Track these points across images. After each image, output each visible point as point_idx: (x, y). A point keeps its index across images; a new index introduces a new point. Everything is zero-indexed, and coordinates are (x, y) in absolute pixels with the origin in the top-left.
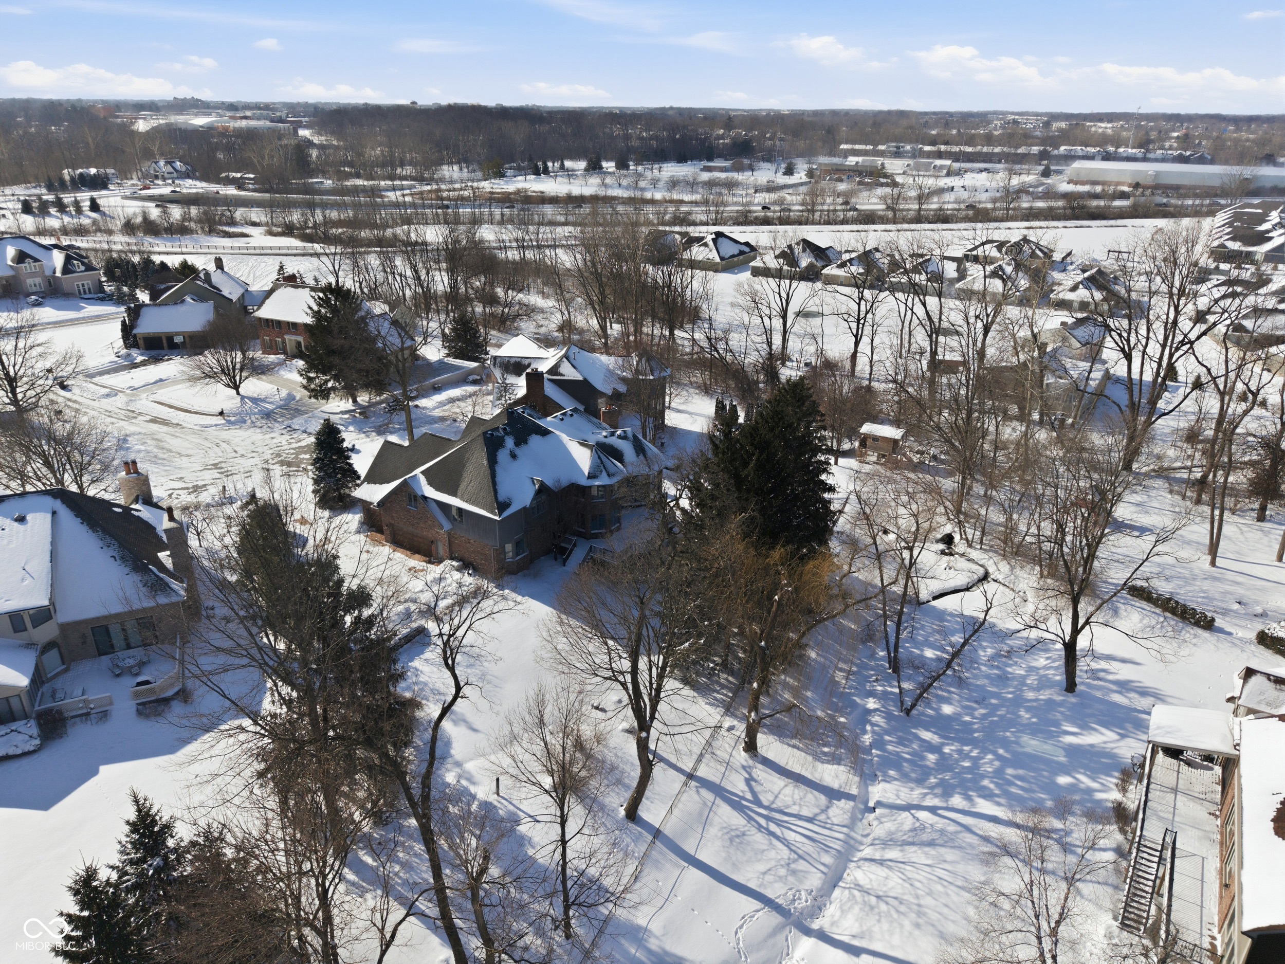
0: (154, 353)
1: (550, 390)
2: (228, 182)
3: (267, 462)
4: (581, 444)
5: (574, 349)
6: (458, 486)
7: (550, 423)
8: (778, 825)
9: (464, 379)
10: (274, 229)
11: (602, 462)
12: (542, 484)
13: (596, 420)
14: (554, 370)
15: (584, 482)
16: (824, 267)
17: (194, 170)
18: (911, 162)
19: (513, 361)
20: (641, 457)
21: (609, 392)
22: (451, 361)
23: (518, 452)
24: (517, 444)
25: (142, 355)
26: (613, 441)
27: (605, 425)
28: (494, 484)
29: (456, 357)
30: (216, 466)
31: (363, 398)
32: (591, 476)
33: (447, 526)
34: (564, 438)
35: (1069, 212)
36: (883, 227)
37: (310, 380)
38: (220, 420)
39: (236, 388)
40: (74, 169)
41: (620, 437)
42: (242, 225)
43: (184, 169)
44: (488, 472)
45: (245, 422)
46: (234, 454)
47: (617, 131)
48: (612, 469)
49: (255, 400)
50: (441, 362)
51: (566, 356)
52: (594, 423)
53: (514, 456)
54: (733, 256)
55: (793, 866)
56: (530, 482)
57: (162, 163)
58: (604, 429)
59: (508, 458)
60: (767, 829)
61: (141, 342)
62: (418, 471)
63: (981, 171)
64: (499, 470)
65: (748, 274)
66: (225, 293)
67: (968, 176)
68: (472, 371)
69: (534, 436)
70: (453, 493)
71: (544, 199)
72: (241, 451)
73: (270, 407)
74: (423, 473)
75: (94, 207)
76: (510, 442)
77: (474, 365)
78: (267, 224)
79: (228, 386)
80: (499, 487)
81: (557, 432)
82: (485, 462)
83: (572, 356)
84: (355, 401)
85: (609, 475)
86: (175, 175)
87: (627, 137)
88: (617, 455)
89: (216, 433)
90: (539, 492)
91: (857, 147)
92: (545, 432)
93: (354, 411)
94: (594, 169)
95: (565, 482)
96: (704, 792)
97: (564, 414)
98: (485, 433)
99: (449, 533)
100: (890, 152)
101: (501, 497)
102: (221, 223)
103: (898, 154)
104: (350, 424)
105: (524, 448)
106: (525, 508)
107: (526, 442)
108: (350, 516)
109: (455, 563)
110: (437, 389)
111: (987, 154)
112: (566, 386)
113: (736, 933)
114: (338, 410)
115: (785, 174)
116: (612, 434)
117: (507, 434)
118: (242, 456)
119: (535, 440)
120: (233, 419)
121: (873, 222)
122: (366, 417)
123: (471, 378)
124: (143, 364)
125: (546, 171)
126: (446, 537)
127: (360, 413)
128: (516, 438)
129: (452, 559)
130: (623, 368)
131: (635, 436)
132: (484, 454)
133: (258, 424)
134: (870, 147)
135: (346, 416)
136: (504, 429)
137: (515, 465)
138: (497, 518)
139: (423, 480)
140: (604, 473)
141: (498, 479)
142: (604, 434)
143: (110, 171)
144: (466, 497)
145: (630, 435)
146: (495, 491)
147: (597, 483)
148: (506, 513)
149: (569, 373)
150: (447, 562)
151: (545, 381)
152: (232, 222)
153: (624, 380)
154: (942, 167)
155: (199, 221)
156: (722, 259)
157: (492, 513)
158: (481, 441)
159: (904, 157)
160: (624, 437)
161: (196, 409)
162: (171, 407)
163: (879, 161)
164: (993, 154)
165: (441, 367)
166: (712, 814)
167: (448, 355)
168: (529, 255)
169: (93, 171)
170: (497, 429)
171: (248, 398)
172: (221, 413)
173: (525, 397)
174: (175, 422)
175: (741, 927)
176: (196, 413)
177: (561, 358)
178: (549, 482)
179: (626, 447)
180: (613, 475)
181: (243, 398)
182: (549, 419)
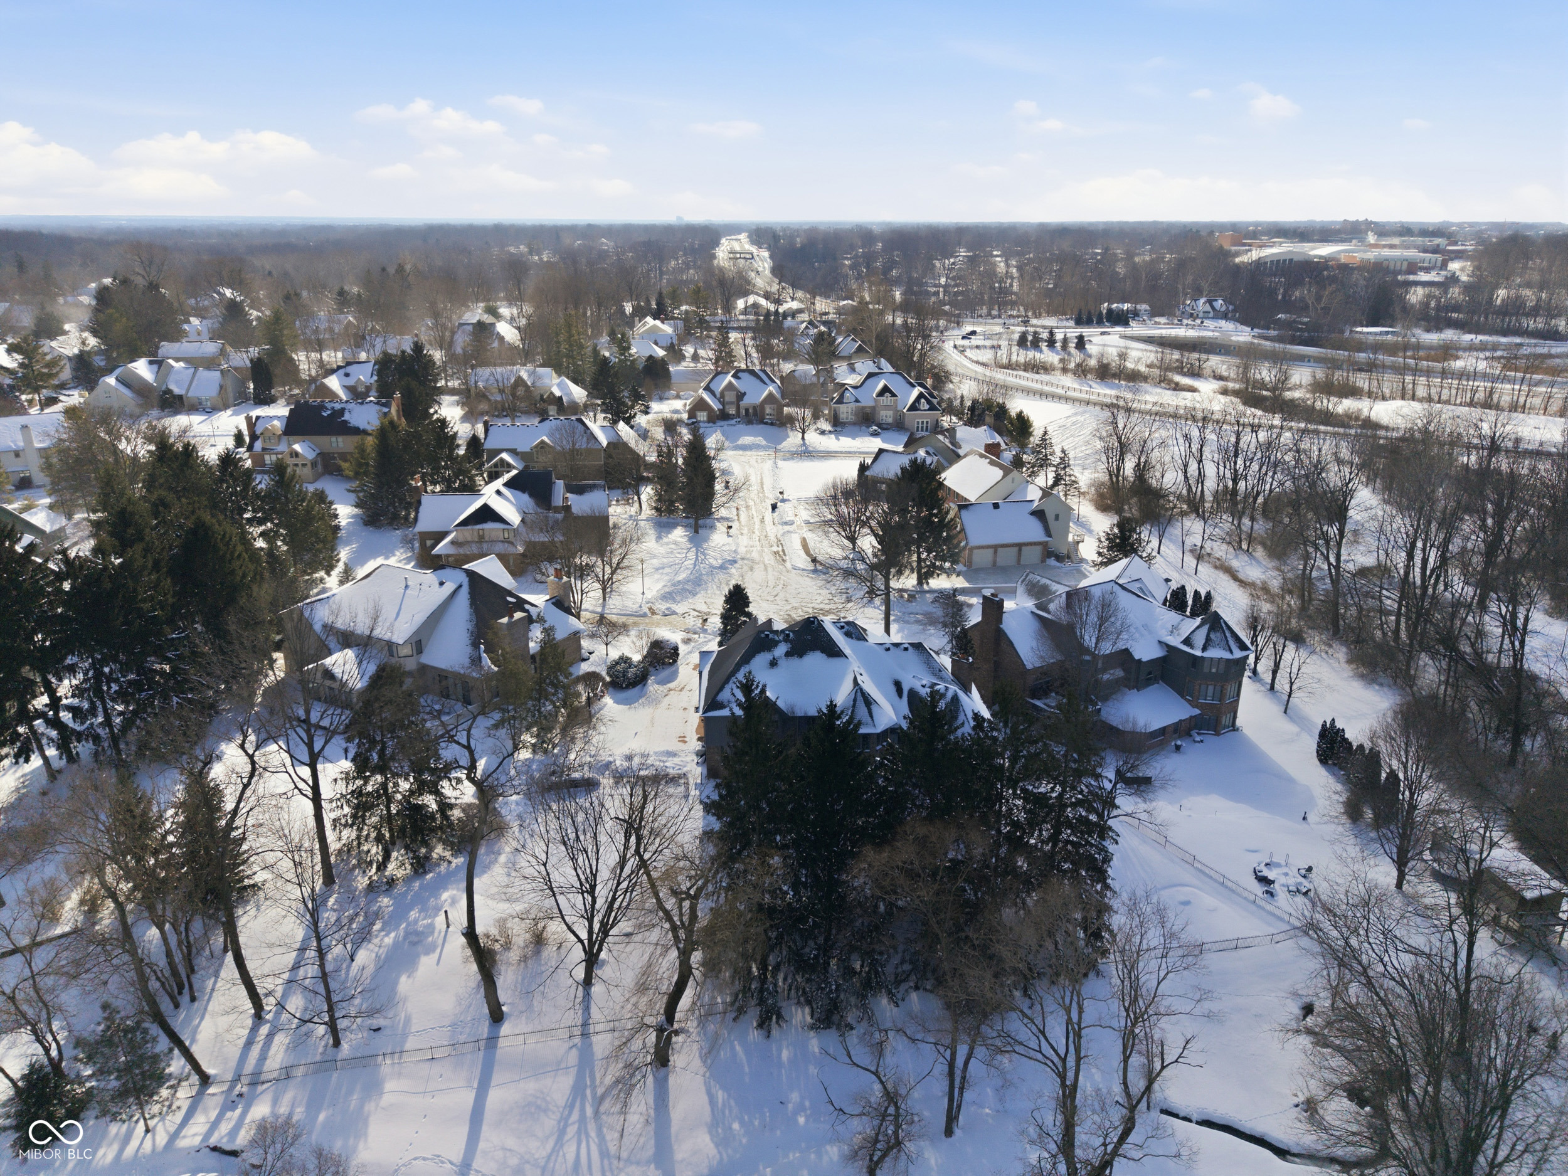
4: (855, 679)
8: (579, 1132)
17: (1234, 311)
23: (783, 661)
24: (788, 654)
28: (727, 682)
34: (853, 667)
43: (1223, 309)
53: (774, 664)
55: (527, 1166)
57: (1202, 301)
59: (766, 663)
60: (566, 1126)
64: (744, 670)
69: (819, 652)
75: (1081, 344)
76: (781, 650)
81: (852, 659)
86: (1211, 315)
89: (793, 576)
92: (838, 655)
96: (574, 1055)
98: (760, 632)
107: (801, 655)
113: (415, 1159)
117: (786, 640)
119: (816, 657)
128: (793, 648)
132: (743, 651)
136: (788, 635)
143: (1144, 307)
166: (553, 1074)
169: (1127, 306)
175: (424, 1159)
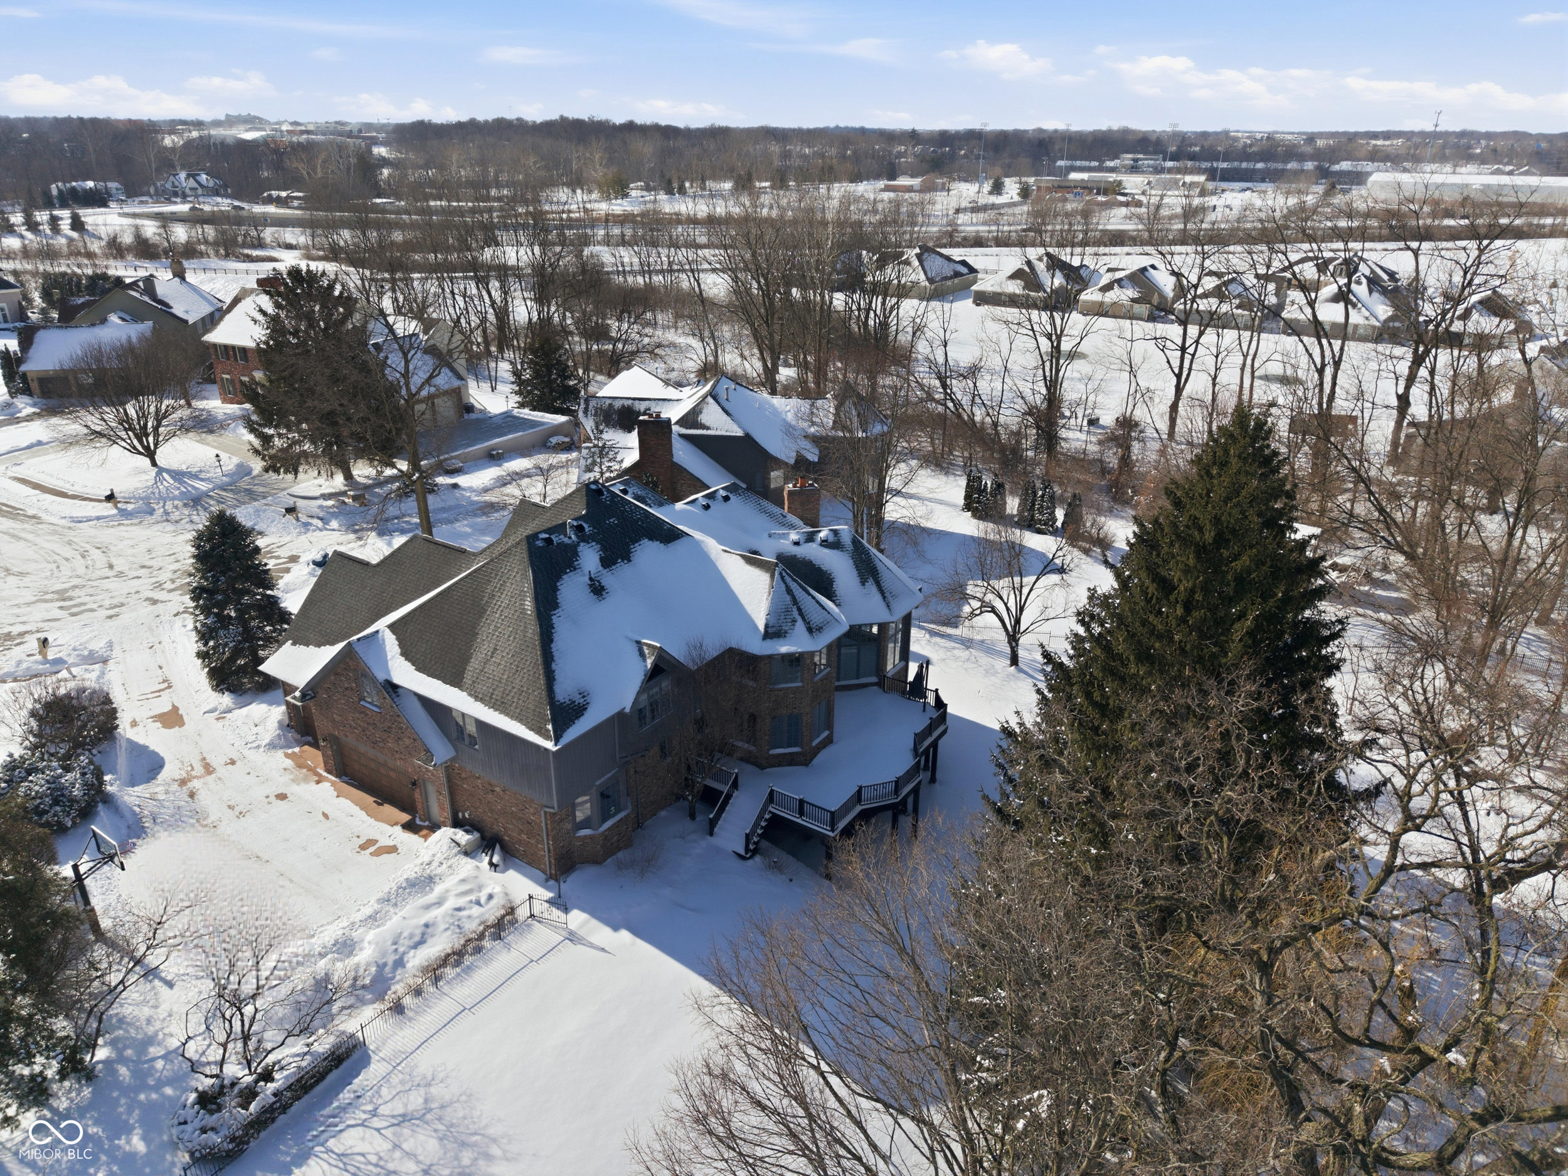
0: (53, 402)
1: (683, 455)
2: (270, 200)
3: (159, 586)
4: (749, 561)
5: (725, 384)
6: (465, 660)
7: (683, 516)
9: (544, 443)
10: (314, 252)
11: (795, 601)
12: (661, 654)
13: (776, 510)
14: (690, 419)
15: (757, 647)
16: (1080, 292)
17: (225, 186)
18: (1152, 178)
19: (618, 404)
20: (871, 585)
21: (790, 457)
22: (526, 413)
23: (608, 579)
24: (607, 562)
25: (34, 405)
26: (814, 552)
27: (792, 519)
28: (548, 658)
29: (534, 409)
30: (62, 595)
31: (363, 471)
32: (773, 632)
33: (442, 751)
34: (713, 546)
35: (1385, 232)
36: (1138, 249)
37: (266, 440)
38: (108, 509)
39: (150, 454)
40: (64, 182)
41: (825, 543)
42: (273, 248)
43: (211, 184)
44: (532, 630)
45: (151, 512)
46: (107, 572)
47: (775, 148)
48: (816, 616)
49: (178, 475)
50: (507, 416)
51: (713, 394)
52: (771, 515)
53: (597, 589)
54: (946, 278)
56: (633, 651)
57: (183, 175)
58: (792, 527)
59: (585, 594)
61: (34, 386)
62: (381, 624)
63: (1244, 190)
64: (560, 622)
65: (969, 303)
66: (178, 310)
67: (1227, 195)
68: (557, 430)
69: (646, 542)
70: (454, 679)
71: (677, 219)
72: (120, 564)
73: (203, 486)
74: (392, 627)
75: (77, 224)
76: (590, 558)
77: (561, 419)
78: (306, 247)
79: (134, 450)
80: (557, 667)
81: (697, 535)
82: (529, 604)
83: (723, 396)
84: (348, 476)
85: (810, 630)
86: (200, 191)
87: (786, 155)
88: (822, 582)
89: (93, 532)
90: (656, 672)
91: (1078, 163)
92: (669, 535)
93: (344, 493)
94: (744, 187)
95: (713, 650)
97: (708, 496)
98: (531, 539)
99: (449, 769)
100: (1124, 166)
101: (564, 691)
102: (244, 245)
103: (1134, 169)
104: (334, 515)
105: (623, 570)
106: (621, 714)
107: (627, 557)
108: (264, 707)
109: (463, 837)
110: (494, 457)
111: (1246, 170)
112: (714, 447)
114: (317, 493)
115: (991, 193)
116: (810, 537)
117: (584, 538)
118: (120, 574)
119: (647, 552)
120: (130, 507)
121: (1122, 244)
122: (362, 504)
123: (554, 440)
124: (29, 418)
125: (682, 191)
126: (441, 774)
127: (354, 498)
128: (604, 548)
129: (457, 824)
130: (810, 418)
131: (856, 543)
132: (528, 586)
133: (176, 515)
134: (1095, 164)
135: (330, 503)
136: (580, 529)
137: (604, 609)
138: (549, 745)
139: (391, 643)
140: (800, 625)
141: (557, 646)
142: (794, 536)
143: (113, 185)
144: (481, 688)
145: (846, 539)
146: (550, 677)
147: (784, 648)
148: (573, 733)
149: (717, 422)
150: (446, 833)
151: (674, 436)
152: (260, 244)
153: (815, 440)
154: (1192, 185)
155: (216, 244)
156: (930, 280)
157: (541, 731)
158: (522, 554)
159: (1143, 172)
160: (833, 544)
161: (78, 489)
162: (36, 486)
163: (1112, 177)
164: (1254, 170)
165: (508, 422)
167: (522, 405)
168: (658, 279)
169: (90, 184)
170: (561, 528)
171: (168, 471)
172: (110, 498)
173: (635, 466)
174: (30, 512)
176: (74, 497)
177: (704, 398)
178: (677, 651)
179: (840, 566)
180: (820, 629)
181: (161, 470)
182: (679, 506)
